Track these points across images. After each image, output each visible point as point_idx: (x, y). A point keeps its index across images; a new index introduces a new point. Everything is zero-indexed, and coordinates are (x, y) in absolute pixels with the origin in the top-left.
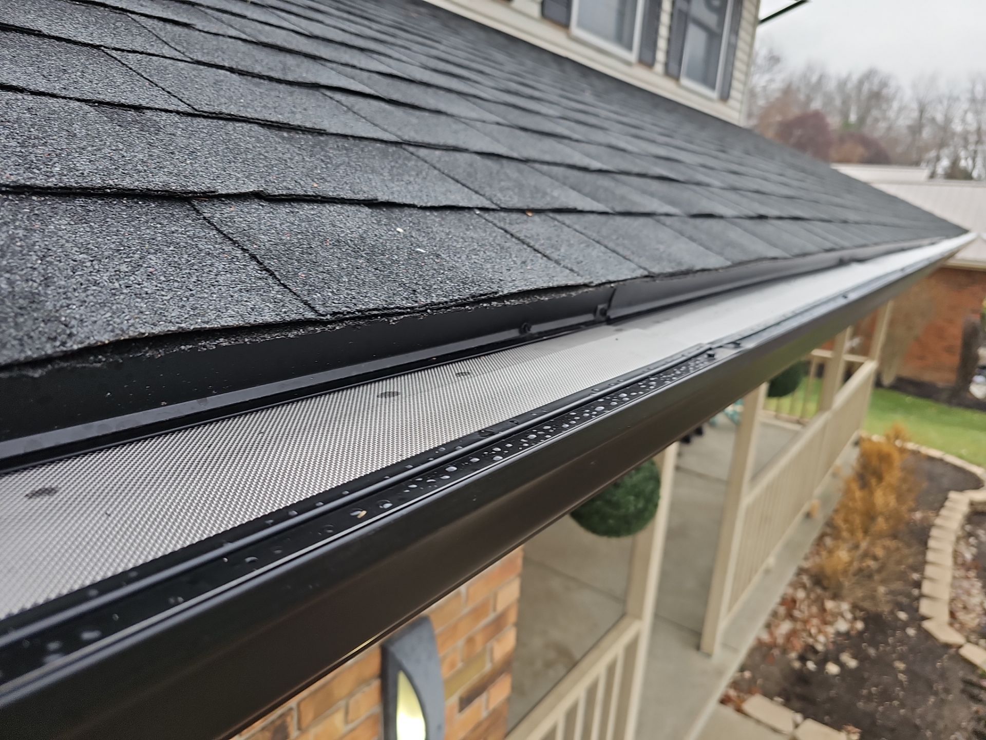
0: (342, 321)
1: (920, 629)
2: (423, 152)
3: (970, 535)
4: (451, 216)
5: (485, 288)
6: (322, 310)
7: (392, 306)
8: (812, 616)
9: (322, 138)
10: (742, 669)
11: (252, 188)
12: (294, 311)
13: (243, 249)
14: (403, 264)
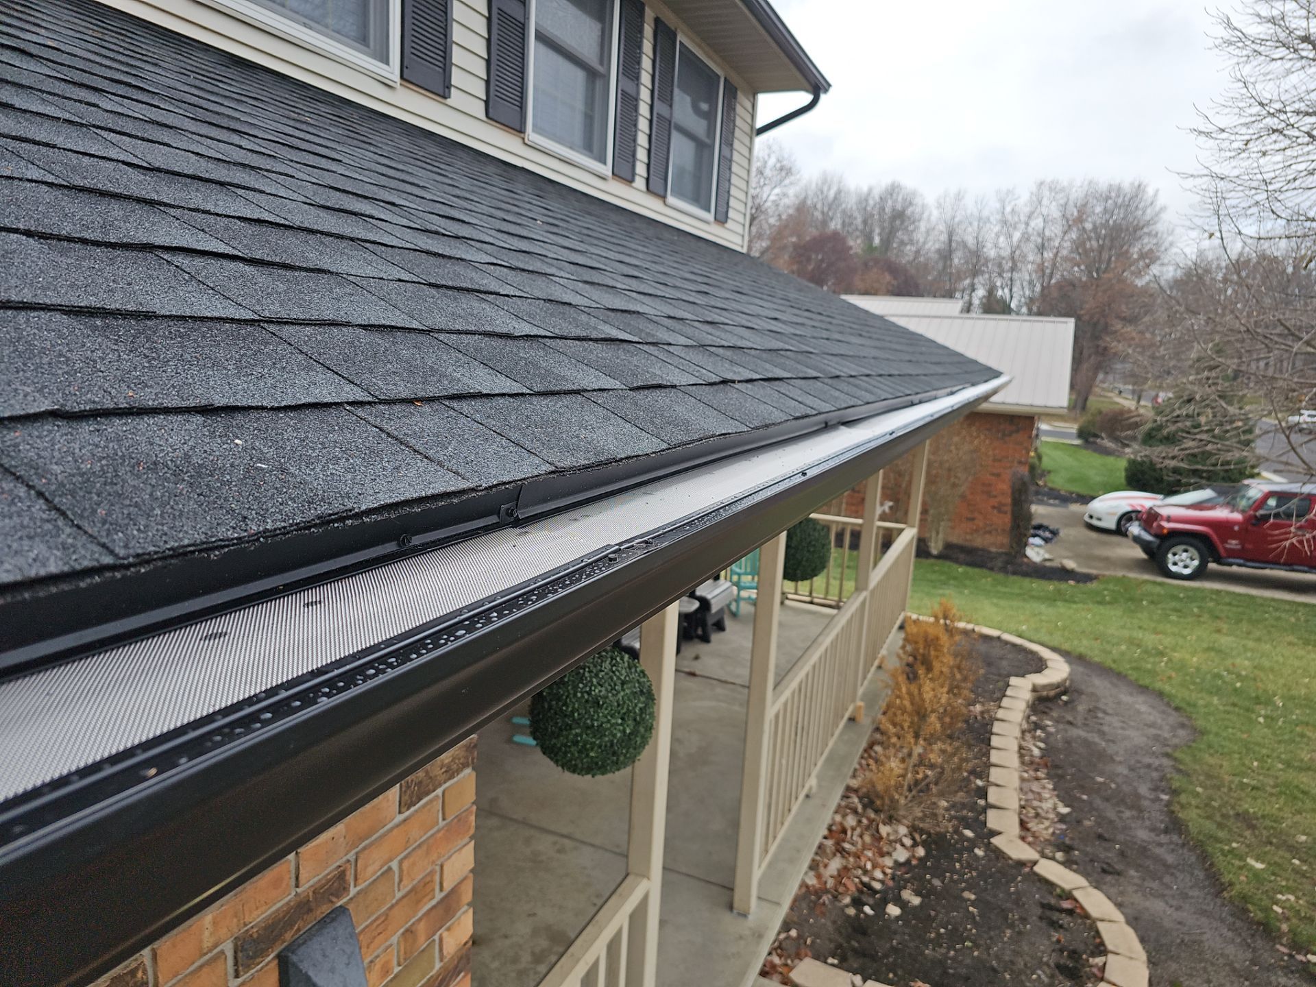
0: (148, 562)
1: (989, 848)
2: (287, 331)
3: (1037, 726)
4: (311, 417)
5: (337, 507)
6: (122, 553)
7: (213, 539)
8: (864, 847)
9: (150, 323)
10: (786, 926)
11: (45, 406)
12: (88, 556)
13: (27, 485)
14: (236, 486)
